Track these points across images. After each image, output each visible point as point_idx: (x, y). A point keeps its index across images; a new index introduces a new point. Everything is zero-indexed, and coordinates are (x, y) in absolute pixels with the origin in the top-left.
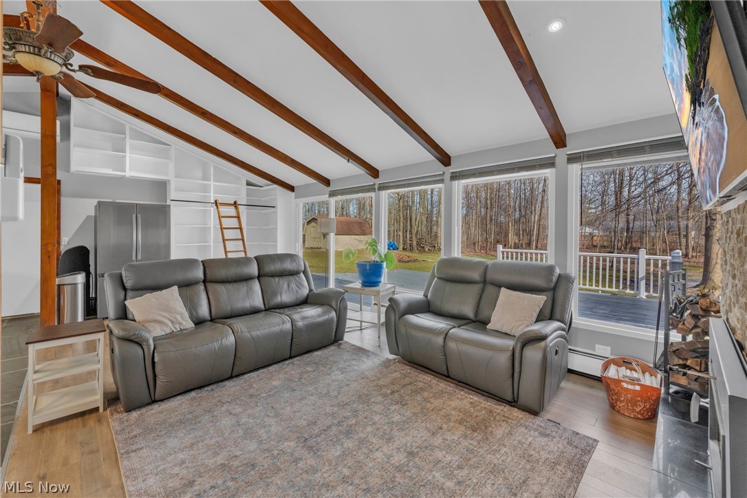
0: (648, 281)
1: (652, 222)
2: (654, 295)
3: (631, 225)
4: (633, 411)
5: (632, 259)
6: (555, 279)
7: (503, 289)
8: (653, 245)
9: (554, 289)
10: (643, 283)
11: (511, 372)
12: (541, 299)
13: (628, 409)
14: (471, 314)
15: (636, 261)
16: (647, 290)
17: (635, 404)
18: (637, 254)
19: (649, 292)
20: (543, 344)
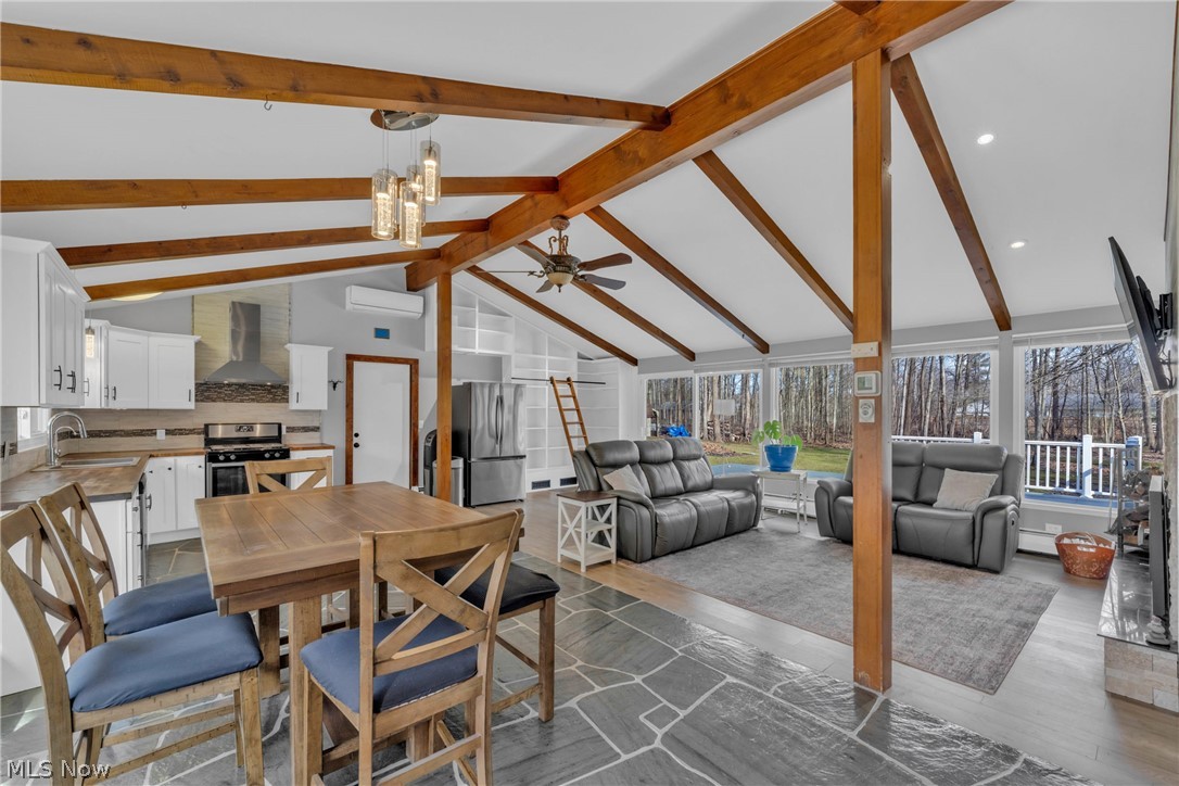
0: (1095, 477)
1: (1097, 395)
2: (1104, 494)
3: (1061, 401)
4: (1089, 571)
5: (1074, 449)
6: (1004, 459)
7: (947, 470)
8: (1100, 432)
9: (1003, 469)
10: (1088, 480)
11: (971, 539)
12: (994, 477)
13: (1084, 570)
14: (910, 496)
15: (1079, 450)
16: (1095, 486)
17: (1091, 565)
18: (1081, 441)
19: (1097, 490)
20: (1002, 512)
